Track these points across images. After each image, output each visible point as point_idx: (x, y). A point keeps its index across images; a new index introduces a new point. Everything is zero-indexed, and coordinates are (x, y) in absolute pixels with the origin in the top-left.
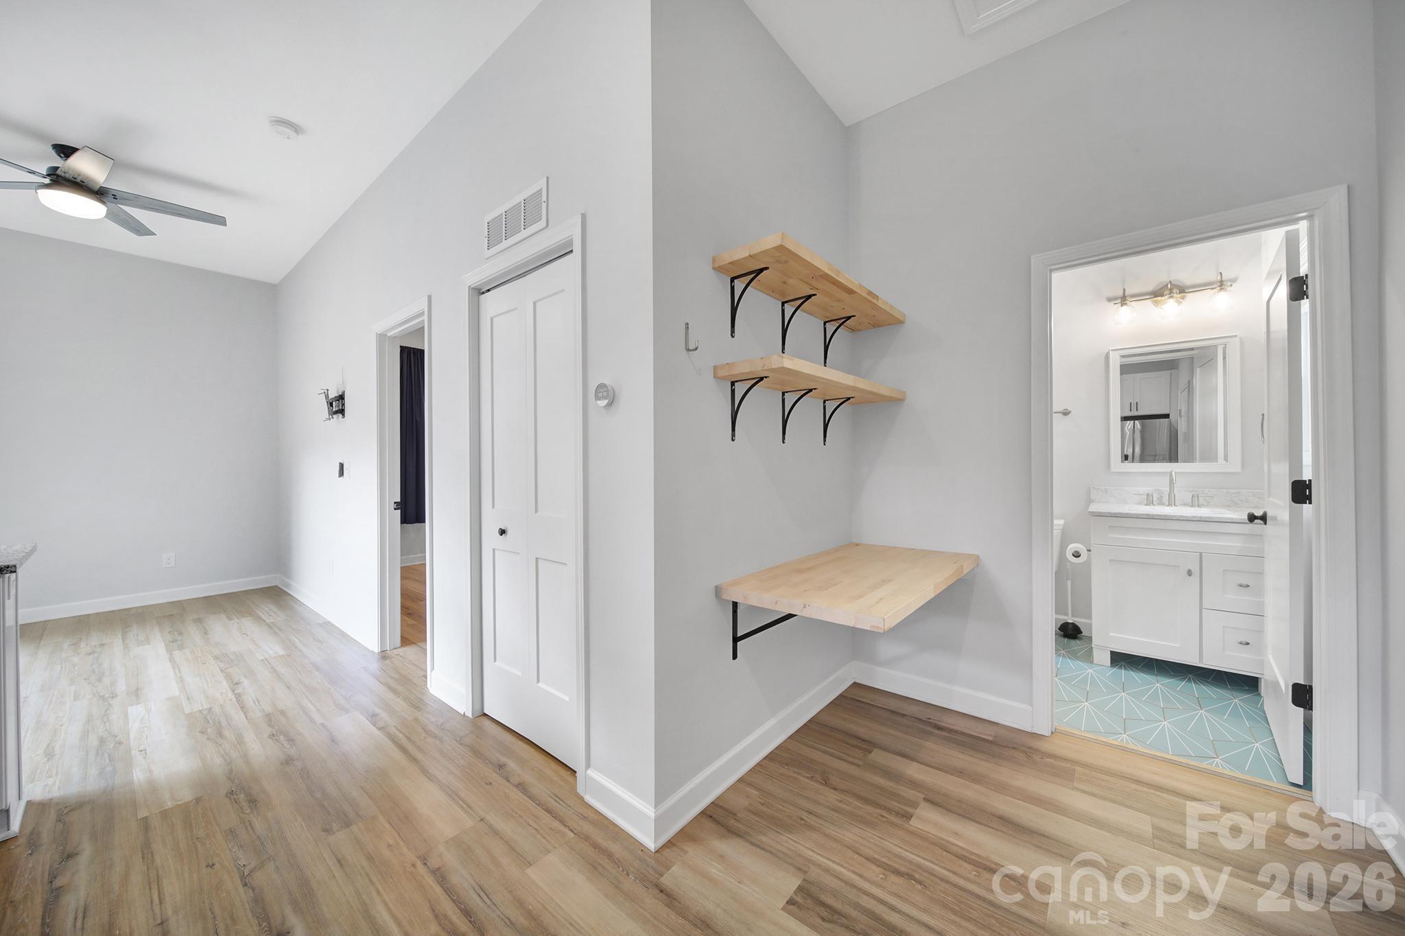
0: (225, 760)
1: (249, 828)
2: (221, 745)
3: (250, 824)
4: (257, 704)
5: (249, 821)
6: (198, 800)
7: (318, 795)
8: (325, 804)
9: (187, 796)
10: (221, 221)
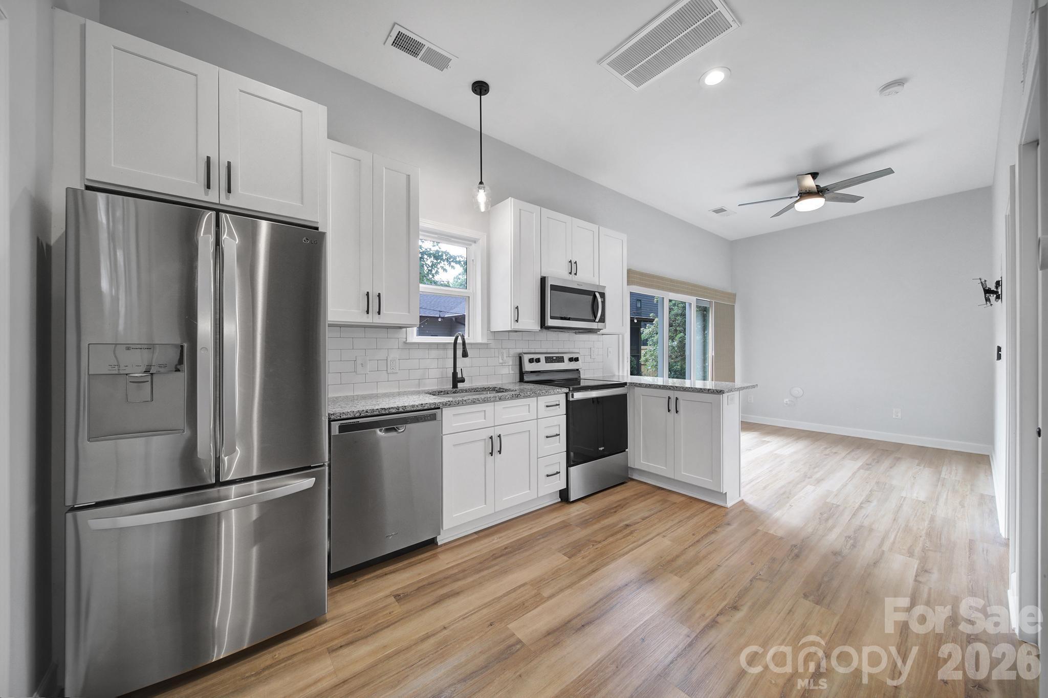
0: (813, 532)
1: (781, 565)
2: (820, 525)
3: (783, 563)
4: (864, 517)
5: (785, 562)
6: (781, 538)
7: (826, 579)
8: (823, 586)
9: (780, 533)
10: (889, 171)
